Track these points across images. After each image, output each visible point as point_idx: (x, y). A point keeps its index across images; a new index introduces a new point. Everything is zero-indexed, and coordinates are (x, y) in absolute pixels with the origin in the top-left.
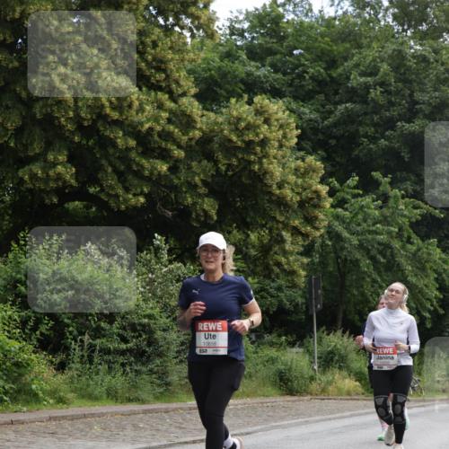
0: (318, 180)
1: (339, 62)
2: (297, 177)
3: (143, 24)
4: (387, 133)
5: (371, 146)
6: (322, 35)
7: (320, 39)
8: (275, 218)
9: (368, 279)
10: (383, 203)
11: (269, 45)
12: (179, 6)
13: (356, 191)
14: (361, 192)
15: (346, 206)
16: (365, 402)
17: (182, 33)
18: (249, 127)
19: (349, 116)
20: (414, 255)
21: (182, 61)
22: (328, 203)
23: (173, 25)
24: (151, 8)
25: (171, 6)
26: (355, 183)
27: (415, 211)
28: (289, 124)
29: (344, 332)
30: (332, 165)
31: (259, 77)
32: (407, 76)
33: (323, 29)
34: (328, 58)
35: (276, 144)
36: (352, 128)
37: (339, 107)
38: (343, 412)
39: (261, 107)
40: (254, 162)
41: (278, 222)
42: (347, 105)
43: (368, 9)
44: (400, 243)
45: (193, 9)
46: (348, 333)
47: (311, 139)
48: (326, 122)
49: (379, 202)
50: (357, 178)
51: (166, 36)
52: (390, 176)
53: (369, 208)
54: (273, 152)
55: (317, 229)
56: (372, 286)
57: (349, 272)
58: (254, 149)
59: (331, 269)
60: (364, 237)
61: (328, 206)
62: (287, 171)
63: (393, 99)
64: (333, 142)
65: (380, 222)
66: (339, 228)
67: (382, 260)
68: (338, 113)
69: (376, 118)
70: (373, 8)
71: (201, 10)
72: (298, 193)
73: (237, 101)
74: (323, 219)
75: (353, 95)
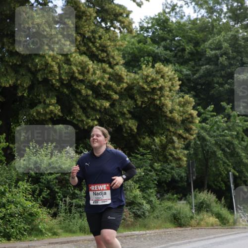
0: (192, 108)
1: (200, 43)
2: (180, 107)
3: (94, 27)
4: (229, 81)
5: (220, 89)
6: (191, 29)
7: (189, 31)
8: (168, 130)
9: (221, 162)
10: (228, 119)
11: (162, 35)
12: (113, 16)
13: (213, 113)
14: (215, 114)
15: (207, 122)
16: (221, 230)
17: (114, 31)
18: (153, 80)
19: (208, 72)
20: (246, 147)
21: (116, 45)
22: (197, 120)
23: (110, 27)
24: (98, 18)
25: (108, 17)
26: (212, 108)
27: (246, 123)
28: (174, 78)
29: (208, 191)
30: (199, 100)
31: (158, 53)
32: (239, 49)
33: (190, 26)
34: (194, 41)
35: (168, 89)
36: (210, 79)
37: (202, 67)
38: (210, 235)
39: (159, 69)
40: (156, 99)
41: (171, 132)
42: (207, 66)
43: (215, 14)
44: (238, 141)
45: (120, 18)
46: (210, 191)
47: (187, 85)
48: (195, 77)
49: (226, 119)
50: (213, 106)
51: (106, 33)
52: (231, 104)
53: (220, 122)
54: (167, 93)
55: (192, 135)
56: (223, 165)
57: (210, 158)
58: (156, 92)
59: (200, 157)
60: (218, 138)
61: (197, 122)
62: (174, 104)
63: (232, 62)
64: (199, 87)
65: (226, 130)
66: (204, 134)
67: (228, 151)
68: (202, 71)
69: (223, 73)
70: (218, 13)
71: (125, 18)
72: (181, 116)
73: (146, 67)
74: (195, 129)
75: (209, 61)
